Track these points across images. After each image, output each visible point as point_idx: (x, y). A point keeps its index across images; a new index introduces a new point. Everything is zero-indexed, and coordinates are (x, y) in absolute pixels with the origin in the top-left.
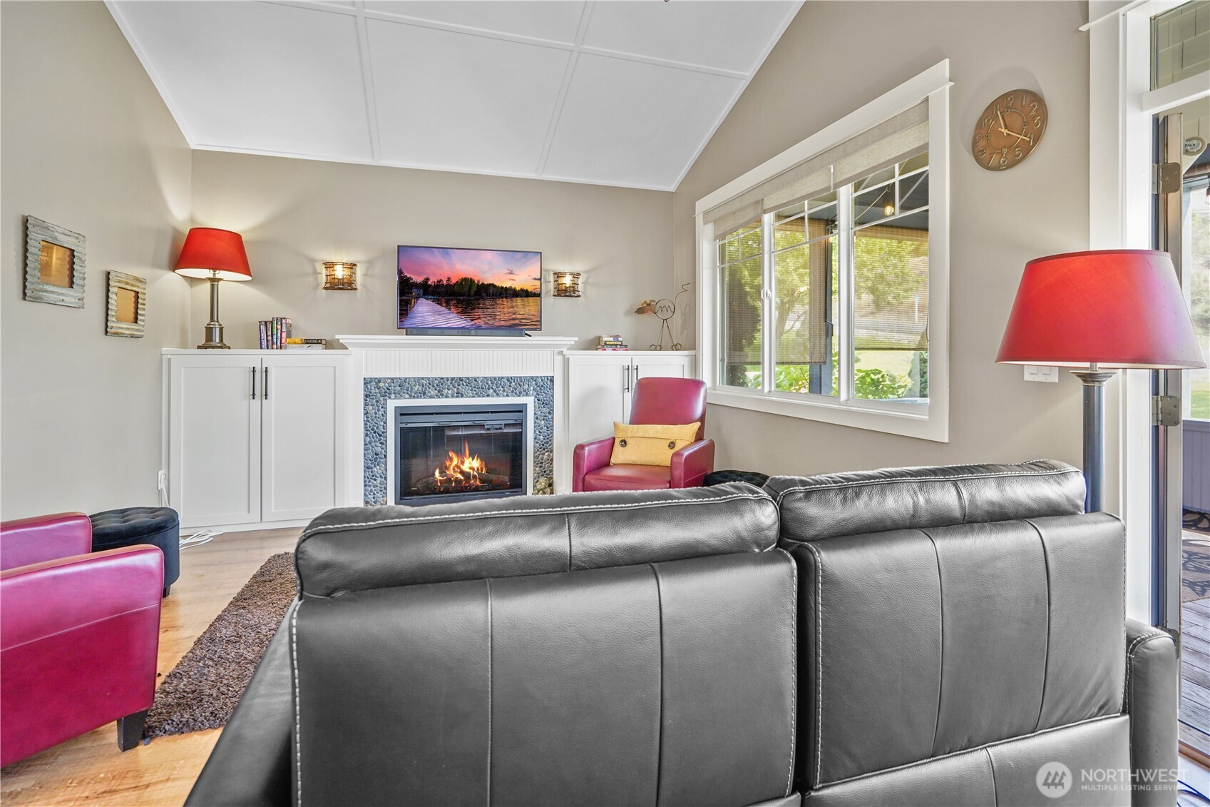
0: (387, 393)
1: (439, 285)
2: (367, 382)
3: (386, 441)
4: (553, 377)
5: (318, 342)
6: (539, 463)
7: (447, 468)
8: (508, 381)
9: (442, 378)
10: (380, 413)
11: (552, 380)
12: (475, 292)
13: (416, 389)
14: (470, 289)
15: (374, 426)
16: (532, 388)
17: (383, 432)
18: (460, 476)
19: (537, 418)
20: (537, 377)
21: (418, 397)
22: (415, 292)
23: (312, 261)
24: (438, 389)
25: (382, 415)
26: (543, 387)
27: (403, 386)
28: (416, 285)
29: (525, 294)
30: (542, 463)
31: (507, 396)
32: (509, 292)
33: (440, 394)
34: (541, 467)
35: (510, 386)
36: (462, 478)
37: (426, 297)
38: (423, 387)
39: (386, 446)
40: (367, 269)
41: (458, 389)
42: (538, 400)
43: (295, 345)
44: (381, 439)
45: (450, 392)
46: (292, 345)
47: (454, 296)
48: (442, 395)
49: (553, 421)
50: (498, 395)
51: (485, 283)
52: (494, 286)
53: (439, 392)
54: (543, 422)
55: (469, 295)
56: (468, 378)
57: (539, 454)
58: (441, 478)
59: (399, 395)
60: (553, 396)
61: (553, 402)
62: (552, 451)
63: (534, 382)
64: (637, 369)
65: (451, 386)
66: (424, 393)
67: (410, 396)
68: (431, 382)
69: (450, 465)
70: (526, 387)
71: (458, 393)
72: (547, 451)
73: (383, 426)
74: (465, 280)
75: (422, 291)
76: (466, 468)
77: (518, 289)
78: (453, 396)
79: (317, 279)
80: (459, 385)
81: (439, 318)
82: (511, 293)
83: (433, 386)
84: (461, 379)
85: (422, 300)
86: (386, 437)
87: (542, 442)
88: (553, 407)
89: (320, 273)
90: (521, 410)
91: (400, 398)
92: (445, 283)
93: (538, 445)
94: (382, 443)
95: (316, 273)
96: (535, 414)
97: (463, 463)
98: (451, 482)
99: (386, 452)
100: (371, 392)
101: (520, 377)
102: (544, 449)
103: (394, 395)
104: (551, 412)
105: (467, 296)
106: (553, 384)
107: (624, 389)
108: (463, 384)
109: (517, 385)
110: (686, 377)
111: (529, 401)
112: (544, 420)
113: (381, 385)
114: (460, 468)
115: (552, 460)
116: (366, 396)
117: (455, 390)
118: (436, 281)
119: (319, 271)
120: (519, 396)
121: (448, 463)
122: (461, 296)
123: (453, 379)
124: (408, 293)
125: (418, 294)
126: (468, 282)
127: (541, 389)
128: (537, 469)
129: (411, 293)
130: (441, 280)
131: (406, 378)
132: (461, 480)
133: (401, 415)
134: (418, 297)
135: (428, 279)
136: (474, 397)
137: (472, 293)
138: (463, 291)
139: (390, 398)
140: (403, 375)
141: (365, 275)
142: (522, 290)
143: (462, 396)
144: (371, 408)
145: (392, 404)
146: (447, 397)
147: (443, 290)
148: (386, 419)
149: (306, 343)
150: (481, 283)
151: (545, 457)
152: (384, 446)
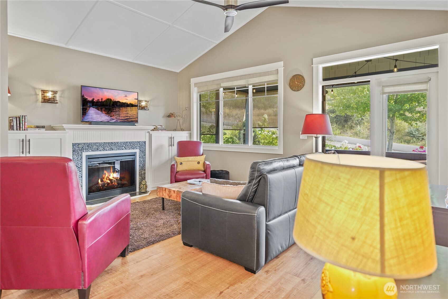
0: (82, 150)
1: (98, 102)
2: (74, 145)
3: (82, 170)
4: (145, 141)
5: (43, 127)
6: (140, 175)
7: (103, 178)
8: (130, 143)
9: (105, 143)
10: (79, 158)
11: (145, 142)
12: (112, 104)
13: (94, 147)
14: (110, 103)
15: (77, 164)
16: (138, 146)
17: (80, 167)
18: (109, 181)
19: (140, 158)
20: (140, 142)
21: (95, 151)
22: (89, 104)
23: (35, 89)
24: (103, 147)
25: (80, 159)
26: (142, 145)
27: (89, 146)
28: (89, 102)
29: (131, 105)
30: (141, 175)
31: (129, 149)
32: (125, 104)
33: (104, 150)
34: (141, 176)
35: (130, 145)
36: (110, 182)
37: (93, 107)
38: (97, 146)
39: (82, 172)
40: (62, 94)
41: (111, 147)
42: (140, 150)
43: (32, 129)
44: (80, 169)
45: (108, 148)
46: (30, 129)
47: (104, 106)
48: (105, 150)
49: (145, 159)
50: (126, 149)
51: (116, 101)
52: (119, 102)
53: (103, 148)
54: (142, 159)
55: (110, 106)
56: (115, 143)
57: (141, 172)
58: (101, 183)
59: (87, 150)
60: (145, 149)
61: (145, 151)
62: (145, 170)
63: (139, 144)
64: (174, 138)
65: (108, 146)
66: (98, 149)
67: (92, 150)
68: (100, 144)
69: (105, 177)
70: (136, 145)
71: (111, 149)
72: (143, 170)
73: (81, 164)
74: (108, 99)
75: (91, 104)
76: (111, 178)
77: (129, 103)
78: (109, 150)
79: (37, 97)
80: (111, 146)
81: (98, 116)
82: (126, 105)
83: (101, 146)
84: (112, 143)
85: (91, 108)
86: (82, 169)
87: (141, 166)
88: (145, 153)
89: (38, 95)
90: (134, 155)
91: (88, 152)
92: (100, 101)
93: (140, 168)
94: (80, 171)
95: (36, 95)
96: (139, 156)
97: (110, 175)
98: (105, 184)
99: (82, 175)
100: (75, 149)
101: (134, 142)
102: (142, 170)
103: (85, 150)
104: (145, 155)
105: (109, 106)
106: (145, 144)
107: (169, 145)
108: (113, 145)
109: (132, 145)
110: (188, 140)
111: (137, 151)
112: (142, 158)
113: (80, 146)
114: (109, 178)
115: (145, 173)
116: (73, 151)
117: (110, 147)
118: (97, 100)
119: (38, 93)
120: (134, 149)
121: (104, 176)
122: (107, 106)
123: (109, 143)
124: (86, 105)
125: (90, 106)
126: (109, 100)
127: (141, 146)
128: (140, 177)
129: (87, 105)
130: (99, 100)
131: (90, 143)
132: (109, 183)
133: (88, 158)
134: (90, 107)
135: (94, 99)
136: (117, 150)
137: (111, 105)
138: (107, 104)
139: (83, 151)
140: (89, 142)
141: (60, 97)
142: (130, 104)
143: (113, 150)
144: (75, 156)
145: (85, 154)
146: (107, 150)
147: (100, 104)
148: (82, 161)
149: (37, 128)
150: (114, 101)
151: (143, 172)
152: (81, 172)
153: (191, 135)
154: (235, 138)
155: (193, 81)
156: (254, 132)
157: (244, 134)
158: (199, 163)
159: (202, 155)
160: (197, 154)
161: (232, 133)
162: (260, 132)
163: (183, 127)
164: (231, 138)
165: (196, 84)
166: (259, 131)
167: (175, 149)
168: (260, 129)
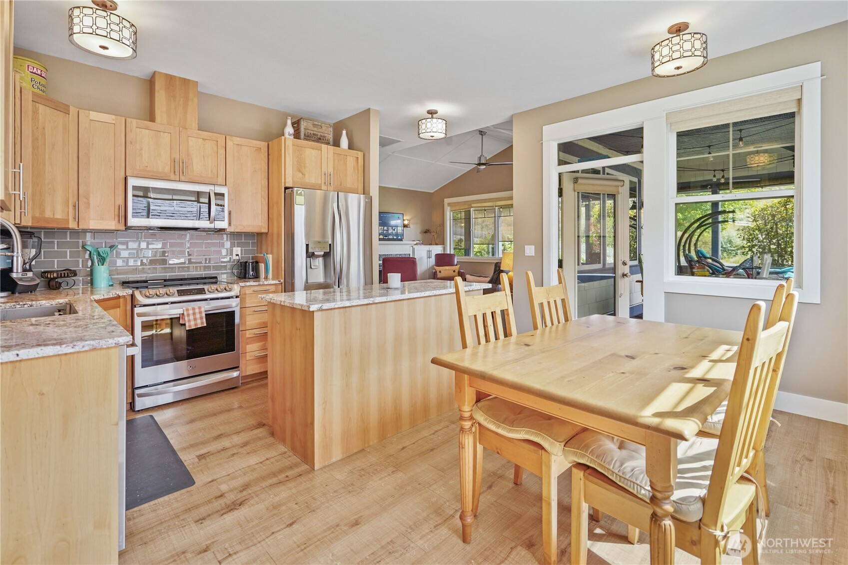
64: (431, 251)
101: (402, 254)
107: (428, 257)
110: (443, 253)
153: (444, 249)
154: (483, 252)
155: (447, 201)
156: (503, 245)
157: (493, 248)
158: (454, 271)
159: (457, 265)
160: (452, 264)
161: (479, 247)
162: (509, 246)
163: (437, 242)
164: (479, 252)
165: (449, 204)
166: (509, 244)
167: (433, 260)
168: (510, 242)
